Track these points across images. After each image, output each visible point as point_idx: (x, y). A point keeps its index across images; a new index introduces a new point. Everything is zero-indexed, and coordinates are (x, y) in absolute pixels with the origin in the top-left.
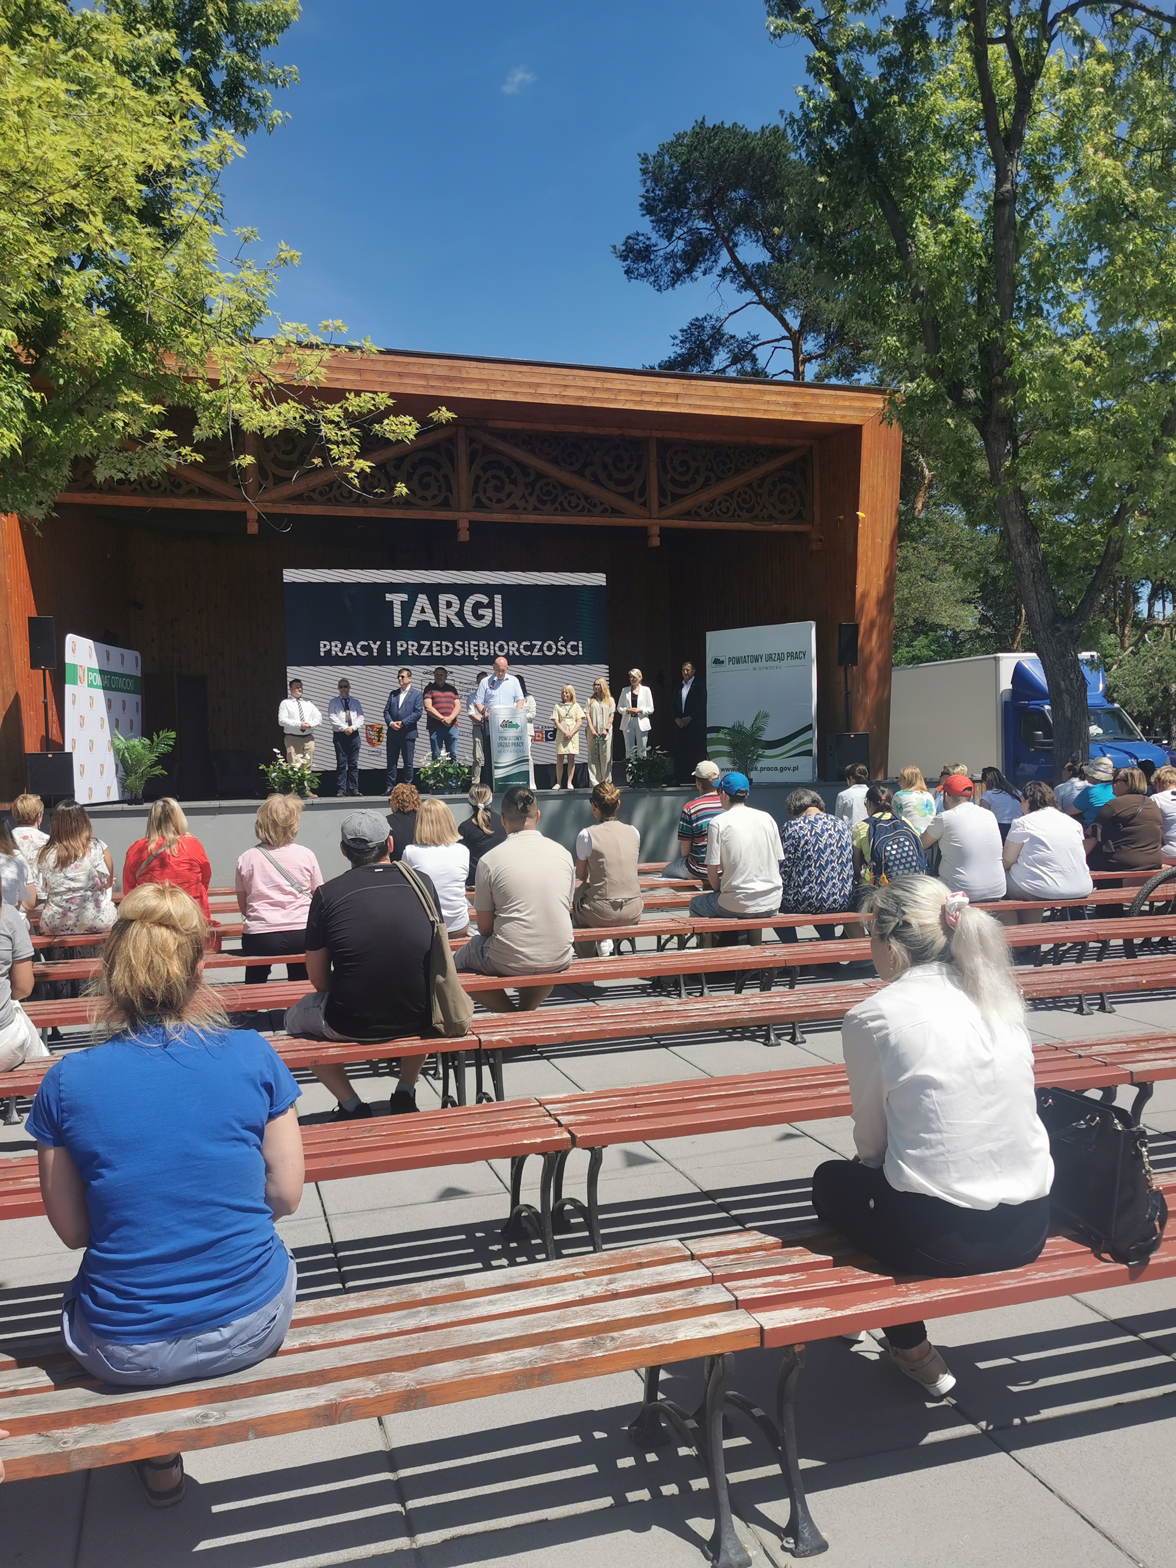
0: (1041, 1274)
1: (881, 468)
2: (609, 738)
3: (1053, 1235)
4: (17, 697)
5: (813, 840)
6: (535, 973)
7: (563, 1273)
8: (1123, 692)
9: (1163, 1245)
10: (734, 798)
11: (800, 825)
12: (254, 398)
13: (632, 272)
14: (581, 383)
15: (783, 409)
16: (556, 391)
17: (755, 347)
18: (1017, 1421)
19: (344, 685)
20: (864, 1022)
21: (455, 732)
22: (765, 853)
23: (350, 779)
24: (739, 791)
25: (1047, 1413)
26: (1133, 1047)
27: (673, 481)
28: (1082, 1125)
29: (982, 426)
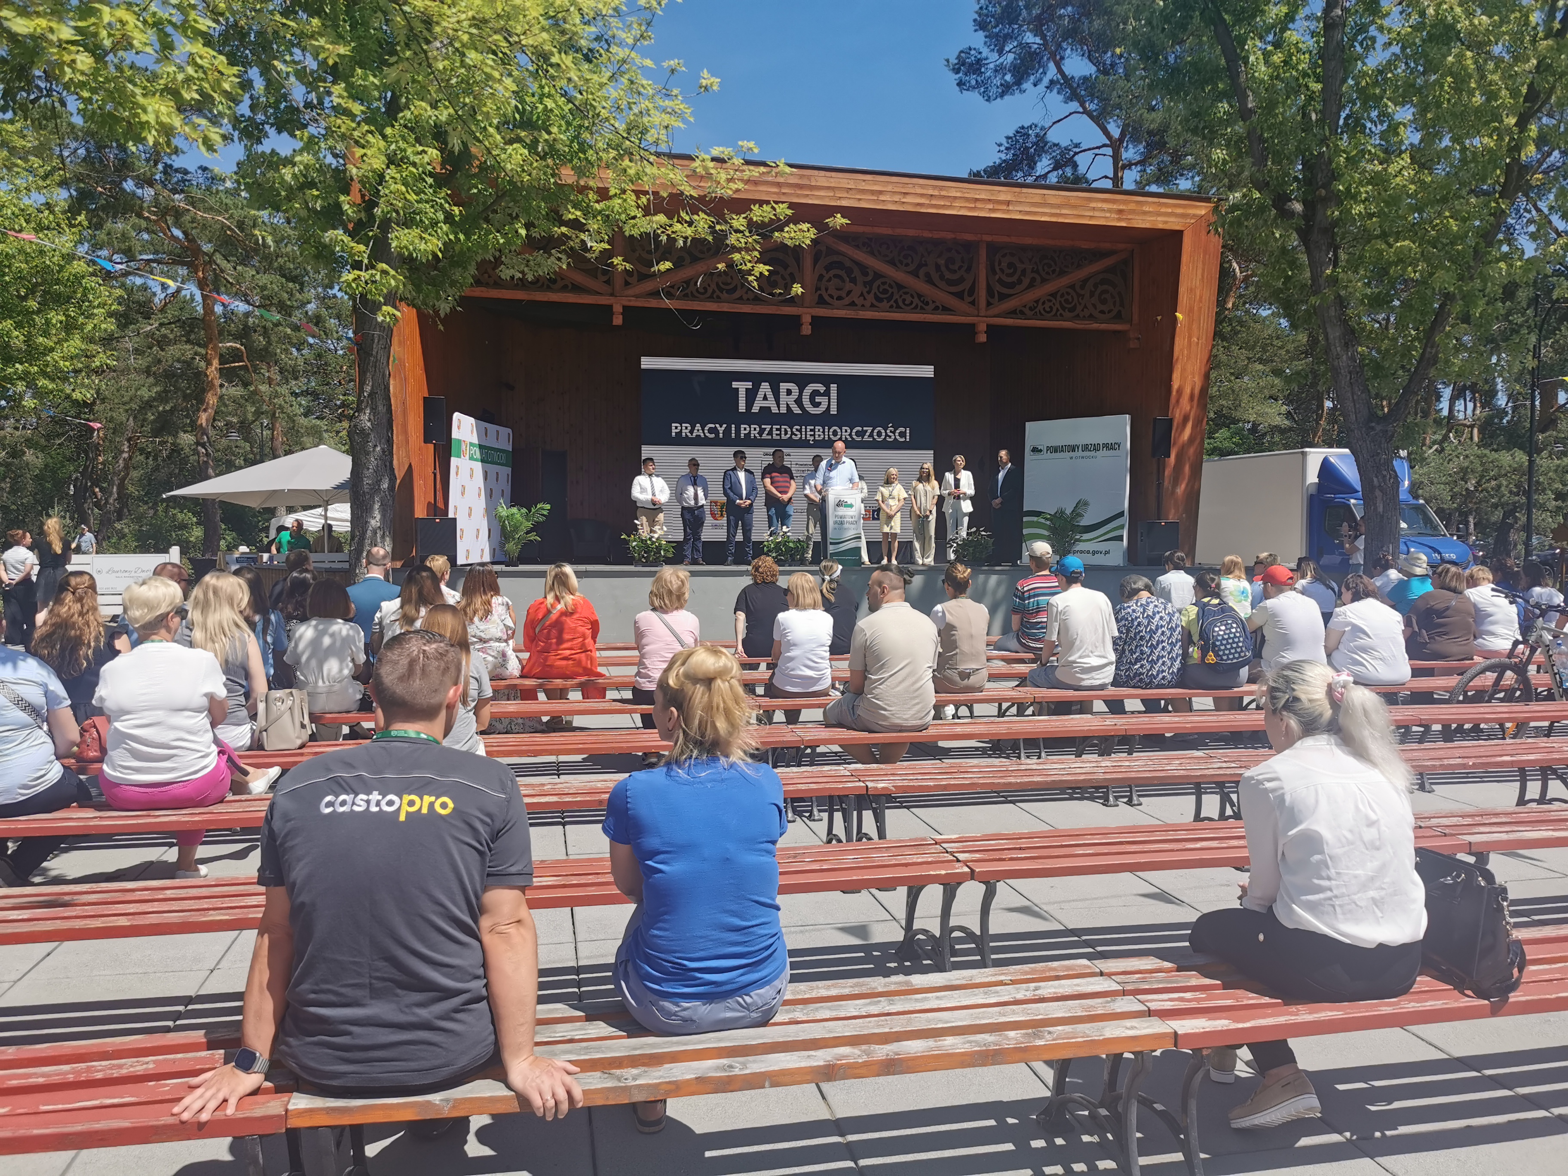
0: (1412, 1004)
1: (1200, 272)
2: (933, 518)
3: (1420, 974)
4: (410, 466)
5: (1145, 622)
6: (900, 731)
7: (994, 979)
8: (1428, 489)
9: (1521, 987)
10: (1069, 579)
11: (1132, 606)
12: (638, 207)
13: (964, 84)
14: (919, 191)
15: (1108, 215)
16: (896, 198)
17: (1076, 153)
18: (1378, 1134)
19: (694, 464)
20: (1260, 782)
21: (790, 509)
22: (1100, 630)
23: (694, 548)
24: (1073, 572)
25: (1403, 1130)
26: (1468, 821)
27: (1000, 281)
28: (1449, 880)
29: (1305, 236)
